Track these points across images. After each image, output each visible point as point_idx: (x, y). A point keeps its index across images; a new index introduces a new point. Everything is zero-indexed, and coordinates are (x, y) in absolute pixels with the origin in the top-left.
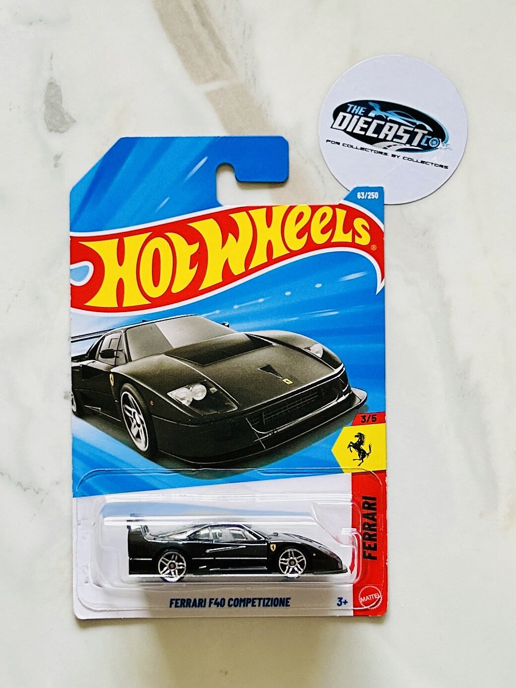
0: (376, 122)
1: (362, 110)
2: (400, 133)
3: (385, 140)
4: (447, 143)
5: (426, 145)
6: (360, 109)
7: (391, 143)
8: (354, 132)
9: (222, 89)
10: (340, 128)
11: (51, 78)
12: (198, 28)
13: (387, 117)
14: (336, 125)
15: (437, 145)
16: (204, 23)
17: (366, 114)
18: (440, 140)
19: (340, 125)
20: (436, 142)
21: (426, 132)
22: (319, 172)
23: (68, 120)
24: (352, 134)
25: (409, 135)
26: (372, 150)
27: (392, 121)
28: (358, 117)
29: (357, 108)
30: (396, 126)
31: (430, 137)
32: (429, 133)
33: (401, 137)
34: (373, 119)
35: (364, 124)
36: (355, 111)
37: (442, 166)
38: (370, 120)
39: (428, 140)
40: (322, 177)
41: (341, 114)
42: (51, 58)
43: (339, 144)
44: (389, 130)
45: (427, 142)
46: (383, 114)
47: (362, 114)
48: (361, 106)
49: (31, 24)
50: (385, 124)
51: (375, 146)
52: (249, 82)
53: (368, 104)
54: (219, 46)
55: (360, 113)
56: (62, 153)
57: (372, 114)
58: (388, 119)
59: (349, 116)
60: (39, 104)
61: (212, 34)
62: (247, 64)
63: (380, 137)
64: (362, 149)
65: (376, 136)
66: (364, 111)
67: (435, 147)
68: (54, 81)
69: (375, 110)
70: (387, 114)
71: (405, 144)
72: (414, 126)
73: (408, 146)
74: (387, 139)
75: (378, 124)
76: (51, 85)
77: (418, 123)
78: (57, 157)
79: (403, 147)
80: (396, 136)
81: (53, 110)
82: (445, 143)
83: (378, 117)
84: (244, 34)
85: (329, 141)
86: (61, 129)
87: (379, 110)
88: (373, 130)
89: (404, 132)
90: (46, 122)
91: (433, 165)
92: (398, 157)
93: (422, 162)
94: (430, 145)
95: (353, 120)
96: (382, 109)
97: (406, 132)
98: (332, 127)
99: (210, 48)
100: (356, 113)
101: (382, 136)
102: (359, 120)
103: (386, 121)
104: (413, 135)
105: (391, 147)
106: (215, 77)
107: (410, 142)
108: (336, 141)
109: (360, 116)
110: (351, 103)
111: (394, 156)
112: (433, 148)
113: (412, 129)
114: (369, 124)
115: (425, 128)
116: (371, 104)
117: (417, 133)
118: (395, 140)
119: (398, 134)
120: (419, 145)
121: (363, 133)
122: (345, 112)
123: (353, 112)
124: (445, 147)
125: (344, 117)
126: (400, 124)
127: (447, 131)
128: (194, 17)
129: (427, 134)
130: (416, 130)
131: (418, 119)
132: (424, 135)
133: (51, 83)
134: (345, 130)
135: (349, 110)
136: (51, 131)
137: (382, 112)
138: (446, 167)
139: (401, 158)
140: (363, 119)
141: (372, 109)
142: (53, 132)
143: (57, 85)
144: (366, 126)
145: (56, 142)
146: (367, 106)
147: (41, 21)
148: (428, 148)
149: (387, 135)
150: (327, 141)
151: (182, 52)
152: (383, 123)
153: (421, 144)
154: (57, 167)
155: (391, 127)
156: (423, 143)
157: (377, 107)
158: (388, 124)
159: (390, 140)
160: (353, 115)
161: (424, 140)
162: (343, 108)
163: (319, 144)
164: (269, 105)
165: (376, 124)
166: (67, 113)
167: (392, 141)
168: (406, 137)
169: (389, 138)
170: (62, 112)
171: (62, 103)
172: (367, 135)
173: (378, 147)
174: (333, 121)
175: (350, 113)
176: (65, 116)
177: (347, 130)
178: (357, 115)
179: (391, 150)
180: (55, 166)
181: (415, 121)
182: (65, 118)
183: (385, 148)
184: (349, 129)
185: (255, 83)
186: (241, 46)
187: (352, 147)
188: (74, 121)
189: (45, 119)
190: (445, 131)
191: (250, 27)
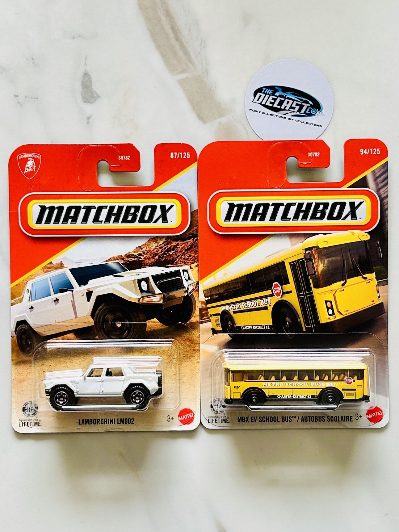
0: (279, 99)
1: (271, 92)
2: (294, 105)
3: (284, 109)
4: (322, 112)
5: (309, 113)
6: (270, 91)
7: (288, 112)
8: (266, 104)
9: (187, 78)
10: (257, 102)
11: (86, 71)
12: (173, 41)
13: (286, 96)
14: (255, 100)
15: (315, 113)
16: (177, 39)
17: (273, 94)
18: (318, 110)
19: (258, 100)
20: (315, 111)
21: (309, 105)
22: (245, 129)
23: (95, 95)
24: (265, 106)
25: (299, 107)
26: (277, 116)
27: (289, 98)
28: (269, 96)
29: (268, 90)
30: (291, 102)
31: (312, 108)
32: (311, 106)
33: (294, 108)
34: (278, 97)
35: (272, 100)
36: (267, 92)
37: (318, 126)
38: (276, 97)
39: (310, 110)
40: (247, 131)
41: (259, 94)
42: (86, 59)
43: (257, 111)
44: (287, 104)
45: (310, 111)
46: (284, 94)
47: (271, 94)
48: (271, 89)
49: (74, 38)
50: (285, 100)
51: (279, 113)
52: (204, 74)
53: (275, 88)
54: (186, 53)
55: (270, 93)
56: (92, 115)
57: (277, 94)
58: (287, 97)
59: (263, 95)
60: (78, 87)
61: (182, 45)
62: (202, 64)
63: (281, 108)
64: (271, 115)
65: (279, 107)
66: (272, 92)
67: (314, 114)
68: (87, 72)
69: (279, 91)
70: (286, 94)
71: (296, 112)
72: (302, 102)
73: (298, 113)
74: (286, 109)
75: (281, 100)
76: (86, 74)
77: (305, 99)
78: (89, 118)
79: (295, 114)
80: (291, 107)
81: (87, 89)
82: (320, 112)
83: (281, 96)
84: (201, 45)
85: (251, 110)
86: (91, 101)
87: (281, 92)
88: (277, 103)
89: (296, 105)
90: (82, 97)
91: (313, 125)
92: (292, 120)
93: (307, 123)
94: (312, 113)
95: (265, 97)
96: (283, 91)
97: (297, 105)
98: (253, 102)
99: (181, 53)
100: (267, 93)
101: (283, 107)
102: (269, 97)
103: (285, 98)
104: (301, 107)
105: (288, 114)
106: (183, 71)
107: (299, 111)
108: (255, 110)
109: (270, 95)
110: (264, 87)
111: (290, 119)
112: (313, 115)
113: (301, 103)
114: (275, 100)
115: (308, 103)
116: (276, 88)
117: (304, 105)
118: (290, 110)
119: (292, 106)
120: (305, 113)
121: (271, 105)
122: (261, 92)
123: (265, 92)
124: (320, 114)
125: (260, 96)
126: (294, 100)
127: (322, 105)
128: (171, 35)
129: (310, 107)
130: (303, 104)
131: (304, 97)
132: (308, 107)
133: (85, 73)
134: (261, 104)
135: (263, 92)
136: (85, 102)
137: (283, 93)
138: (321, 126)
139: (294, 120)
140: (271, 97)
141: (277, 91)
142: (86, 103)
143: (89, 75)
144: (273, 101)
145: (88, 109)
146: (274, 89)
147: (80, 36)
148: (310, 115)
149: (286, 107)
150: (250, 110)
151: (164, 56)
152: (283, 99)
153: (306, 112)
154: (88, 124)
155: (288, 102)
156: (307, 112)
157: (280, 90)
158: (287, 100)
159: (288, 109)
160: (266, 94)
161: (308, 110)
162: (260, 90)
163: (245, 112)
164: (215, 87)
165: (280, 100)
166: (95, 91)
167: (289, 110)
168: (297, 108)
169: (287, 108)
170: (92, 91)
171: (92, 85)
172: (274, 106)
173: (280, 114)
174: (254, 98)
175: (264, 93)
176: (93, 93)
177: (262, 103)
178: (268, 94)
179: (289, 116)
180: (88, 123)
181: (302, 98)
182: (94, 94)
183: (285, 115)
184: (263, 103)
185: (207, 75)
186: (199, 53)
187: (265, 113)
188: (99, 97)
189: (82, 95)
190: (320, 104)
191: (205, 42)
